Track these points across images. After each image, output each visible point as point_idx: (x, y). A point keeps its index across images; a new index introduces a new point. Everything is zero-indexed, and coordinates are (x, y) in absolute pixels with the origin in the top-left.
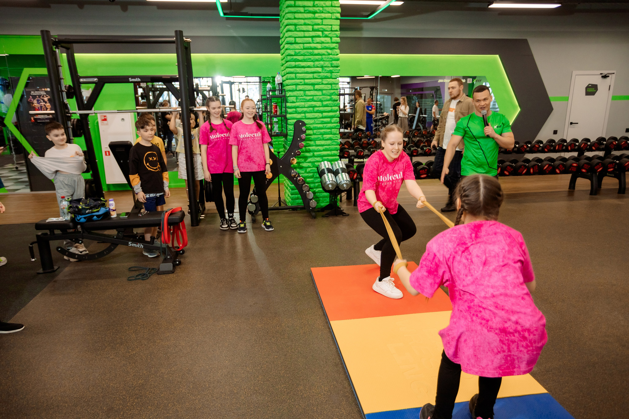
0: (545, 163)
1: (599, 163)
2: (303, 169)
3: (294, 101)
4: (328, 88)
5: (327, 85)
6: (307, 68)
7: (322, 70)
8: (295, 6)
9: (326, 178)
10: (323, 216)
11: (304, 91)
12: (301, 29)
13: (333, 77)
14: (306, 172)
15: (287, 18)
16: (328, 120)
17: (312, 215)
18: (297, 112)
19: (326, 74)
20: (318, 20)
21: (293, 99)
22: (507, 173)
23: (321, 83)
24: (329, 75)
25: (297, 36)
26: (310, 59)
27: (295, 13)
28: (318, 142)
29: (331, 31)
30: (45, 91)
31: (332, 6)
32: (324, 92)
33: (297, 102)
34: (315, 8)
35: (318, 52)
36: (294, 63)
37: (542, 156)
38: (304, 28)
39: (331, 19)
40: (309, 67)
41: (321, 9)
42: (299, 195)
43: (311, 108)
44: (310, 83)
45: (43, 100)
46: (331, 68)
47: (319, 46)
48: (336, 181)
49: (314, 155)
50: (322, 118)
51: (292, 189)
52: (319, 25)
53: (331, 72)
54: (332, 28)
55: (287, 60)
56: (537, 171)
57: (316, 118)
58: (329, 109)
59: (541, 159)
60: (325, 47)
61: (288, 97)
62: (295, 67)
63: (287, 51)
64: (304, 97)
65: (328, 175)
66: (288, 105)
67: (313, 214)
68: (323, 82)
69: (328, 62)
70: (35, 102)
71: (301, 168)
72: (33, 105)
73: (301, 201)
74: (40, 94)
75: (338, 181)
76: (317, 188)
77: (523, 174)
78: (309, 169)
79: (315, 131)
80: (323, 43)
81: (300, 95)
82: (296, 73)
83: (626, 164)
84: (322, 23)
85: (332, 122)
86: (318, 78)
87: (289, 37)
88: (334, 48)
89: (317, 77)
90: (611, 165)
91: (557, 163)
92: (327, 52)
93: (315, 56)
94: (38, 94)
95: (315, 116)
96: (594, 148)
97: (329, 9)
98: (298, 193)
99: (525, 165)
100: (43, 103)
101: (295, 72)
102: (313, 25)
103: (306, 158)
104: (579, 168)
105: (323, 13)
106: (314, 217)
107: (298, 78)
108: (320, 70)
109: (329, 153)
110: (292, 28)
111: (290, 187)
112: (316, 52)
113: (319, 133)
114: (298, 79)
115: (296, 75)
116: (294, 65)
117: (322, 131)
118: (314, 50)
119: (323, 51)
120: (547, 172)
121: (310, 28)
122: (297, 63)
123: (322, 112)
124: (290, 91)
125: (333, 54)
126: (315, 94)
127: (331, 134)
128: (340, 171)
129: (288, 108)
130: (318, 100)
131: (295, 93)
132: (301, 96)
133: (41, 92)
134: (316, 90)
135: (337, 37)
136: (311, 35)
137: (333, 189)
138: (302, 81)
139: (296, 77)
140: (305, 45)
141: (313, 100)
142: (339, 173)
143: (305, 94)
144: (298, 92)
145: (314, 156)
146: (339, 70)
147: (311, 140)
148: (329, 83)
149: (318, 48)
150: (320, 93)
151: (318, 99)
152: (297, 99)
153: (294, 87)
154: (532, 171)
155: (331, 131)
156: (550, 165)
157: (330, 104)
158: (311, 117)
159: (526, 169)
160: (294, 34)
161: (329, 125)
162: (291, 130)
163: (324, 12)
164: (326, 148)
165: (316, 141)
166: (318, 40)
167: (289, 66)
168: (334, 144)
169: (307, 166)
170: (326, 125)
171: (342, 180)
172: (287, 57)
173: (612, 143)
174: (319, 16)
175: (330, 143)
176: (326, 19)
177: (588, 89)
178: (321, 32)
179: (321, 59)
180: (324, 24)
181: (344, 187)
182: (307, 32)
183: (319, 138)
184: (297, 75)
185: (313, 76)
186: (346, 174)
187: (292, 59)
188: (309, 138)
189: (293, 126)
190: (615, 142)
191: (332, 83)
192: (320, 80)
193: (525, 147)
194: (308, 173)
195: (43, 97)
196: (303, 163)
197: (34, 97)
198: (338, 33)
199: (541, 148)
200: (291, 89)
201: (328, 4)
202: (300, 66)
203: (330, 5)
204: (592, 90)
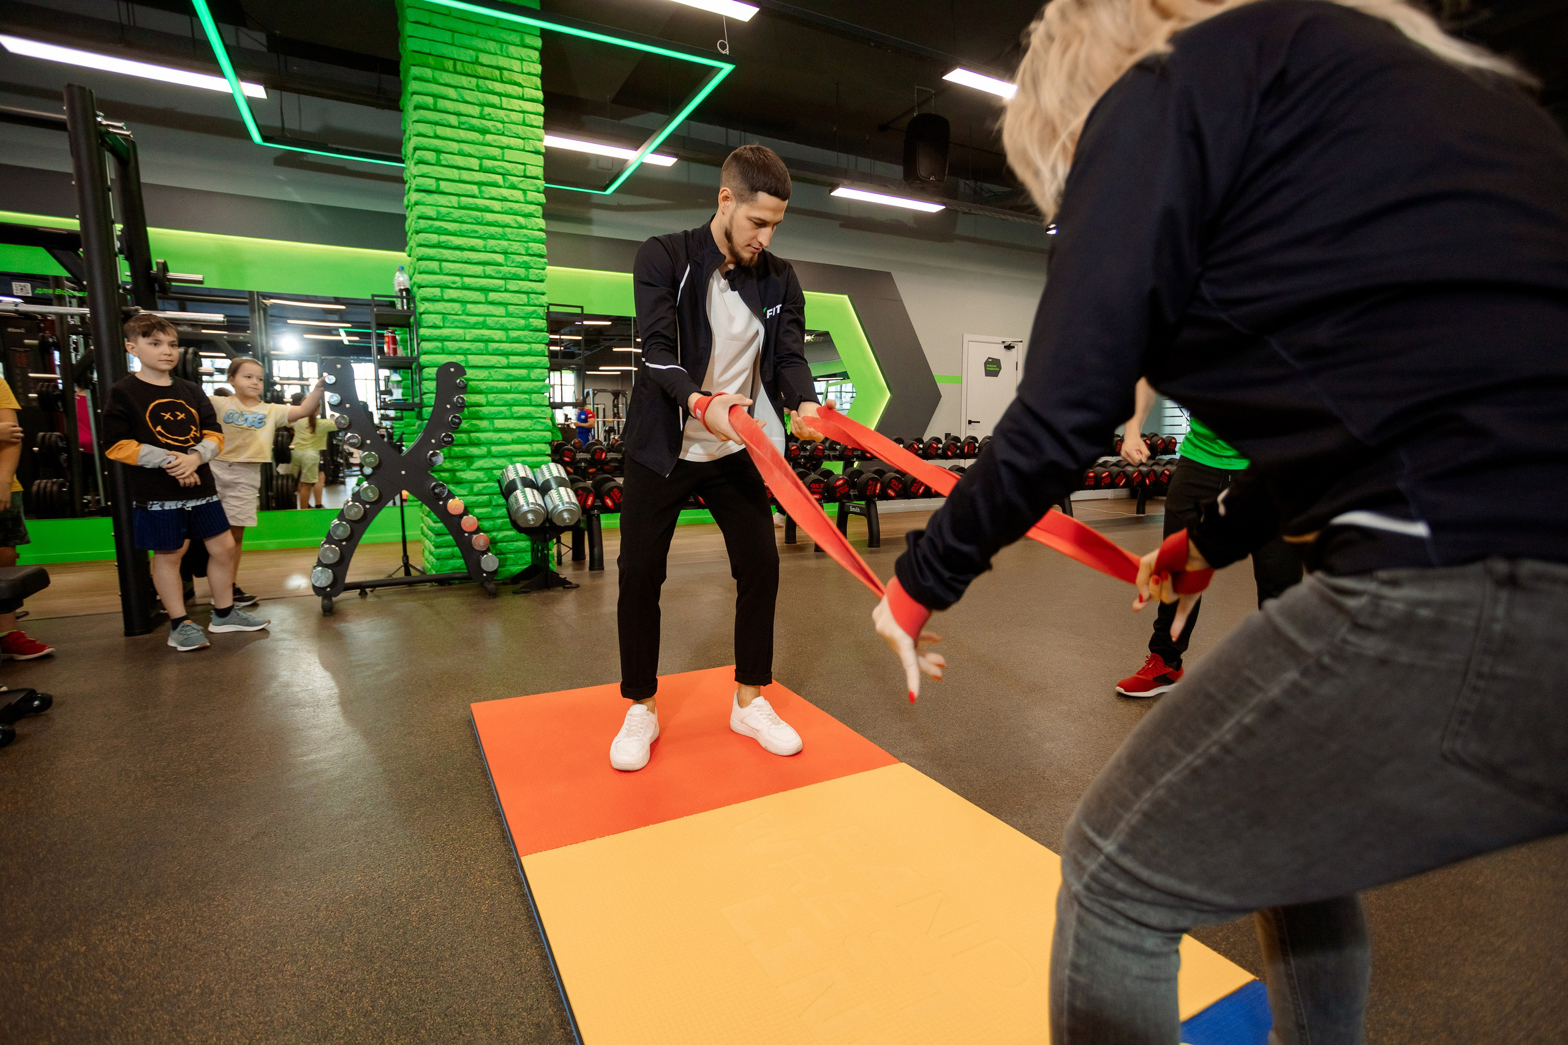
2: (461, 485)
3: (437, 323)
4: (520, 300)
5: (518, 295)
6: (468, 253)
7: (506, 260)
8: (435, 110)
9: (522, 501)
10: (515, 593)
11: (463, 302)
12: (451, 163)
13: (530, 278)
14: (472, 493)
15: (415, 132)
16: (524, 372)
17: (486, 588)
18: (446, 351)
19: (514, 270)
20: (492, 149)
21: (437, 320)
22: (893, 494)
23: (503, 289)
24: (522, 272)
25: (443, 177)
26: (476, 232)
27: (436, 124)
28: (499, 424)
29: (525, 176)
31: (524, 124)
32: (511, 308)
33: (444, 327)
34: (485, 123)
35: (495, 219)
36: (435, 236)
38: (460, 161)
39: (524, 150)
40: (472, 249)
41: (500, 125)
42: (456, 549)
43: (480, 344)
44: (478, 285)
46: (527, 259)
47: (496, 205)
48: (543, 505)
49: (489, 452)
50: (508, 367)
51: (438, 534)
52: (494, 159)
53: (527, 267)
54: (525, 170)
55: (418, 229)
57: (493, 367)
58: (524, 347)
60: (511, 209)
61: (425, 314)
62: (438, 246)
63: (417, 206)
64: (463, 317)
65: (524, 492)
66: (423, 332)
67: (491, 586)
68: (508, 287)
69: (519, 243)
71: (459, 482)
73: (460, 562)
75: (548, 506)
76: (500, 529)
78: (480, 485)
79: (491, 397)
80: (506, 200)
81: (453, 312)
82: (441, 261)
84: (503, 156)
85: (533, 378)
86: (497, 276)
87: (423, 176)
88: (531, 215)
89: (493, 275)
92: (517, 222)
93: (487, 228)
95: (489, 361)
97: (520, 130)
98: (454, 542)
101: (439, 257)
102: (480, 158)
103: (470, 459)
105: (503, 134)
106: (493, 595)
107: (447, 271)
108: (500, 258)
109: (526, 447)
110: (430, 156)
111: (431, 529)
112: (489, 217)
113: (501, 403)
114: (447, 274)
115: (440, 265)
116: (434, 242)
117: (509, 397)
118: (484, 213)
119: (507, 219)
121: (474, 163)
122: (443, 238)
123: (507, 354)
124: (427, 300)
125: (529, 227)
126: (490, 313)
127: (531, 405)
128: (554, 485)
129: (423, 340)
130: (498, 326)
131: (439, 306)
132: (456, 314)
134: (492, 303)
135: (539, 192)
136: (477, 180)
137: (538, 525)
138: (457, 279)
139: (441, 268)
140: (462, 199)
141: (484, 326)
142: (550, 489)
143: (463, 311)
144: (448, 305)
145: (490, 455)
147: (481, 419)
148: (523, 290)
149: (495, 210)
150: (501, 310)
151: (497, 324)
152: (444, 319)
153: (437, 292)
155: (530, 399)
157: (525, 336)
158: (480, 365)
160: (434, 171)
161: (525, 385)
162: (431, 393)
163: (506, 133)
164: (518, 437)
165: (495, 421)
166: (494, 191)
167: (423, 243)
168: (539, 428)
169: (473, 478)
170: (517, 383)
171: (557, 502)
172: (419, 220)
174: (495, 141)
175: (528, 425)
176: (511, 148)
177: (987, 366)
178: (501, 176)
179: (501, 235)
180: (506, 159)
181: (565, 520)
182: (467, 172)
183: (502, 412)
184: (444, 264)
185: (484, 270)
186: (569, 490)
187: (431, 226)
188: (478, 411)
189: (434, 383)
191: (530, 290)
192: (502, 282)
194: (476, 495)
196: (463, 470)
198: (542, 184)
199: (940, 451)
200: (429, 296)
201: (516, 117)
202: (450, 244)
203: (521, 120)
204: (992, 368)
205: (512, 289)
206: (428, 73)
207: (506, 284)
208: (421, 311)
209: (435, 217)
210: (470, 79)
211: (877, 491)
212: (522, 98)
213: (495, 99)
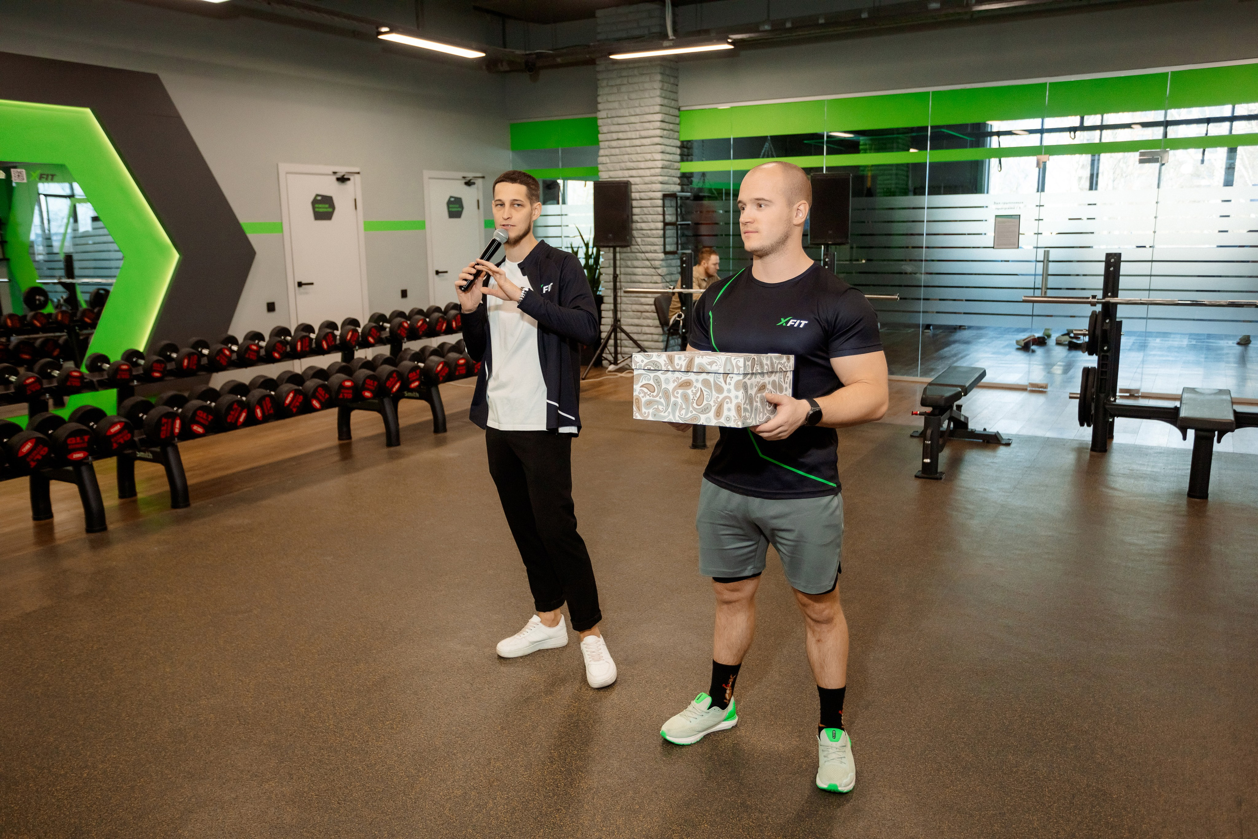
0: (285, 387)
1: (392, 372)
22: (200, 430)
37: (272, 371)
56: (272, 412)
59: (271, 380)
77: (239, 424)
83: (439, 368)
90: (414, 374)
91: (311, 384)
96: (371, 340)
99: (240, 402)
104: (357, 390)
120: (295, 410)
154: (259, 412)
156: (296, 392)
159: (246, 410)
173: (401, 324)
177: (317, 206)
190: (407, 323)
193: (227, 353)
199: (262, 352)
204: (324, 208)
211: (177, 431)
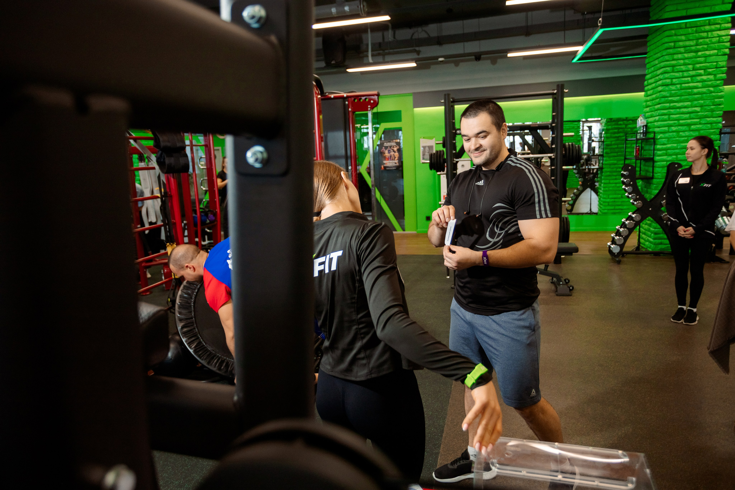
3: (665, 142)
5: (706, 125)
6: (683, 109)
7: (701, 109)
8: (674, 48)
11: (678, 132)
12: (679, 70)
13: (714, 116)
18: (668, 154)
19: (705, 114)
20: (700, 58)
23: (699, 123)
25: (674, 77)
26: (688, 99)
29: (716, 68)
30: (395, 142)
31: (719, 42)
33: (668, 144)
34: (698, 47)
35: (698, 91)
36: (668, 104)
38: (683, 68)
39: (717, 55)
40: (685, 107)
41: (706, 46)
44: (686, 123)
45: (393, 150)
46: (712, 107)
52: (701, 63)
53: (712, 111)
54: (717, 65)
55: (660, 102)
60: (707, 85)
61: (659, 139)
62: (670, 108)
64: (677, 139)
66: (658, 147)
68: (701, 122)
69: (709, 101)
70: (386, 152)
72: (385, 155)
74: (391, 145)
80: (705, 81)
81: (673, 137)
82: (670, 115)
86: (696, 118)
87: (665, 79)
88: (718, 86)
89: (694, 117)
92: (709, 90)
93: (694, 96)
94: (390, 145)
97: (715, 46)
100: (392, 153)
101: (669, 113)
102: (694, 64)
105: (707, 50)
108: (698, 109)
110: (669, 69)
112: (695, 91)
114: (672, 120)
115: (669, 117)
116: (667, 107)
118: (693, 90)
119: (704, 90)
122: (672, 104)
124: (661, 133)
125: (716, 92)
126: (690, 135)
129: (657, 150)
131: (667, 135)
132: (674, 138)
133: (392, 143)
134: (693, 130)
135: (723, 73)
136: (691, 75)
138: (676, 122)
140: (683, 85)
143: (678, 135)
144: (671, 134)
146: (723, 108)
148: (709, 122)
149: (699, 87)
152: (668, 141)
153: (666, 129)
160: (671, 75)
163: (708, 49)
166: (699, 78)
167: (662, 108)
174: (702, 54)
176: (711, 56)
178: (703, 70)
179: (701, 98)
180: (707, 62)
182: (687, 72)
184: (671, 116)
185: (690, 116)
187: (667, 100)
191: (713, 122)
192: (698, 120)
195: (394, 147)
197: (386, 148)
198: (725, 69)
200: (662, 131)
201: (714, 40)
202: (675, 107)
203: (718, 41)
205: (703, 122)
206: (673, 32)
207: (700, 121)
208: (658, 138)
209: (669, 96)
210: (693, 28)
212: (720, 30)
213: (705, 35)
